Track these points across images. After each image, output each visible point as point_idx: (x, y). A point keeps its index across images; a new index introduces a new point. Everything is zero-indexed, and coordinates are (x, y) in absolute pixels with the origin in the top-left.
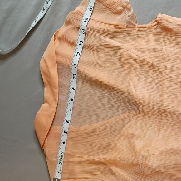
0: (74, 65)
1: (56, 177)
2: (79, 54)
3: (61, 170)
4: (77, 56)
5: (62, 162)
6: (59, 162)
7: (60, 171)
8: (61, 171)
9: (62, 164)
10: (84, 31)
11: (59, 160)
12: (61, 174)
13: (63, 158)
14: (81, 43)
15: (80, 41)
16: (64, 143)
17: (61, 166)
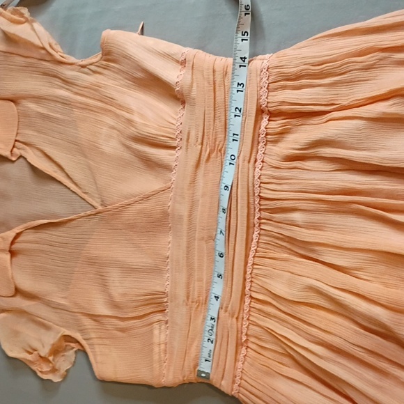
0: (234, 134)
1: (202, 370)
2: (240, 111)
3: (212, 356)
4: (235, 116)
5: (213, 337)
6: (207, 339)
7: (209, 357)
8: (211, 358)
9: (212, 342)
10: (244, 61)
11: (207, 334)
12: (211, 363)
13: (215, 329)
14: (240, 88)
15: (238, 84)
16: (217, 298)
17: (211, 346)
